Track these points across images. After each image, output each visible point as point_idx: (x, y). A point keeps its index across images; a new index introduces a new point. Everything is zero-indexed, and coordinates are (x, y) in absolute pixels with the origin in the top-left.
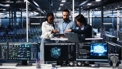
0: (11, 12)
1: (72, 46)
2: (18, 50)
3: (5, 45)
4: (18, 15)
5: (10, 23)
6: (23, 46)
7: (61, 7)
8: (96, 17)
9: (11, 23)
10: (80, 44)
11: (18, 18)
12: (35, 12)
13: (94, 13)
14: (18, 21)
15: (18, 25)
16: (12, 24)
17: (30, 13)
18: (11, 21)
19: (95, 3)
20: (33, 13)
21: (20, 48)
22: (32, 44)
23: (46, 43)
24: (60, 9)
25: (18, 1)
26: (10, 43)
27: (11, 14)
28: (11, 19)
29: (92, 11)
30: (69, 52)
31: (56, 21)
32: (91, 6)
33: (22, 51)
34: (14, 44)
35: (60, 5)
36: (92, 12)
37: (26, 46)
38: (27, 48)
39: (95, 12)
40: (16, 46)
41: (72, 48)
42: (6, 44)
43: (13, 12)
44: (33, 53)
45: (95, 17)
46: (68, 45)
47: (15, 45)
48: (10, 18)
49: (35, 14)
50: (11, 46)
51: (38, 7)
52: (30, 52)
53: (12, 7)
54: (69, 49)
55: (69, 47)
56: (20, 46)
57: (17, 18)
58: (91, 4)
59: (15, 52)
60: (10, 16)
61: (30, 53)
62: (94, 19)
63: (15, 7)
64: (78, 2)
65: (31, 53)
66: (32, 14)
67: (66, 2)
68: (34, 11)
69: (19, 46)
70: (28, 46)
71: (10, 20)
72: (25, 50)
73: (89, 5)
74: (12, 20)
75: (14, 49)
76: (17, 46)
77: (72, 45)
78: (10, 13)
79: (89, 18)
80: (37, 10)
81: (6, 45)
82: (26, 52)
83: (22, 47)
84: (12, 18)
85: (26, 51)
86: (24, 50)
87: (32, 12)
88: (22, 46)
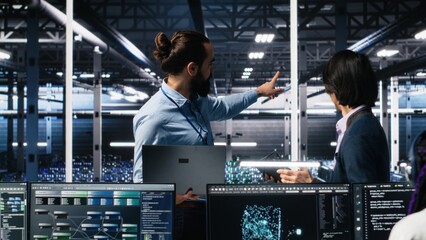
0: (15, 89)
1: (335, 200)
2: (79, 222)
3: (14, 196)
4: (49, 100)
5: (10, 140)
6: (103, 202)
7: (255, 64)
8: (417, 115)
9: (15, 138)
10: (373, 189)
11: (49, 115)
12: (129, 89)
13: (411, 94)
14: (49, 132)
15: (49, 151)
16: (20, 144)
17: (104, 92)
18: (15, 130)
19: (411, 49)
20: (123, 92)
21: (91, 208)
22: (148, 192)
23: (216, 185)
24: (247, 73)
25: (49, 37)
26: (41, 186)
27: (15, 98)
28: (15, 121)
29: (401, 82)
30: (322, 227)
31: (229, 131)
32: (395, 62)
33: (100, 223)
34: (59, 191)
35: (247, 55)
36: (402, 88)
37: (116, 203)
38: (123, 209)
39: (413, 87)
40: (71, 200)
41: (335, 209)
42: (21, 190)
43: (25, 89)
44: (153, 232)
45: (412, 111)
46: (317, 194)
47: (64, 194)
48: (9, 117)
49: (128, 98)
50: (45, 200)
51: (143, 65)
52: (139, 229)
53: (23, 64)
54: (322, 214)
55: (322, 206)
56: (90, 202)
57: (42, 116)
58: (396, 52)
59: (63, 229)
60: (10, 107)
61: (138, 233)
62: (409, 122)
63: (32, 62)
64: (333, 42)
65: (143, 232)
66: (115, 96)
67: (275, 40)
68: (127, 84)
69: (84, 200)
70: (129, 202)
71: (10, 125)
72: (113, 219)
73: (384, 58)
74: (20, 125)
75: (59, 216)
76: (76, 202)
77: (334, 194)
78: (10, 93)
79: (385, 115)
80: (138, 77)
81: (21, 196)
82: (119, 227)
83: (96, 206)
84: (20, 116)
85: (119, 223)
86: (106, 222)
87: (117, 88)
88: (97, 199)
